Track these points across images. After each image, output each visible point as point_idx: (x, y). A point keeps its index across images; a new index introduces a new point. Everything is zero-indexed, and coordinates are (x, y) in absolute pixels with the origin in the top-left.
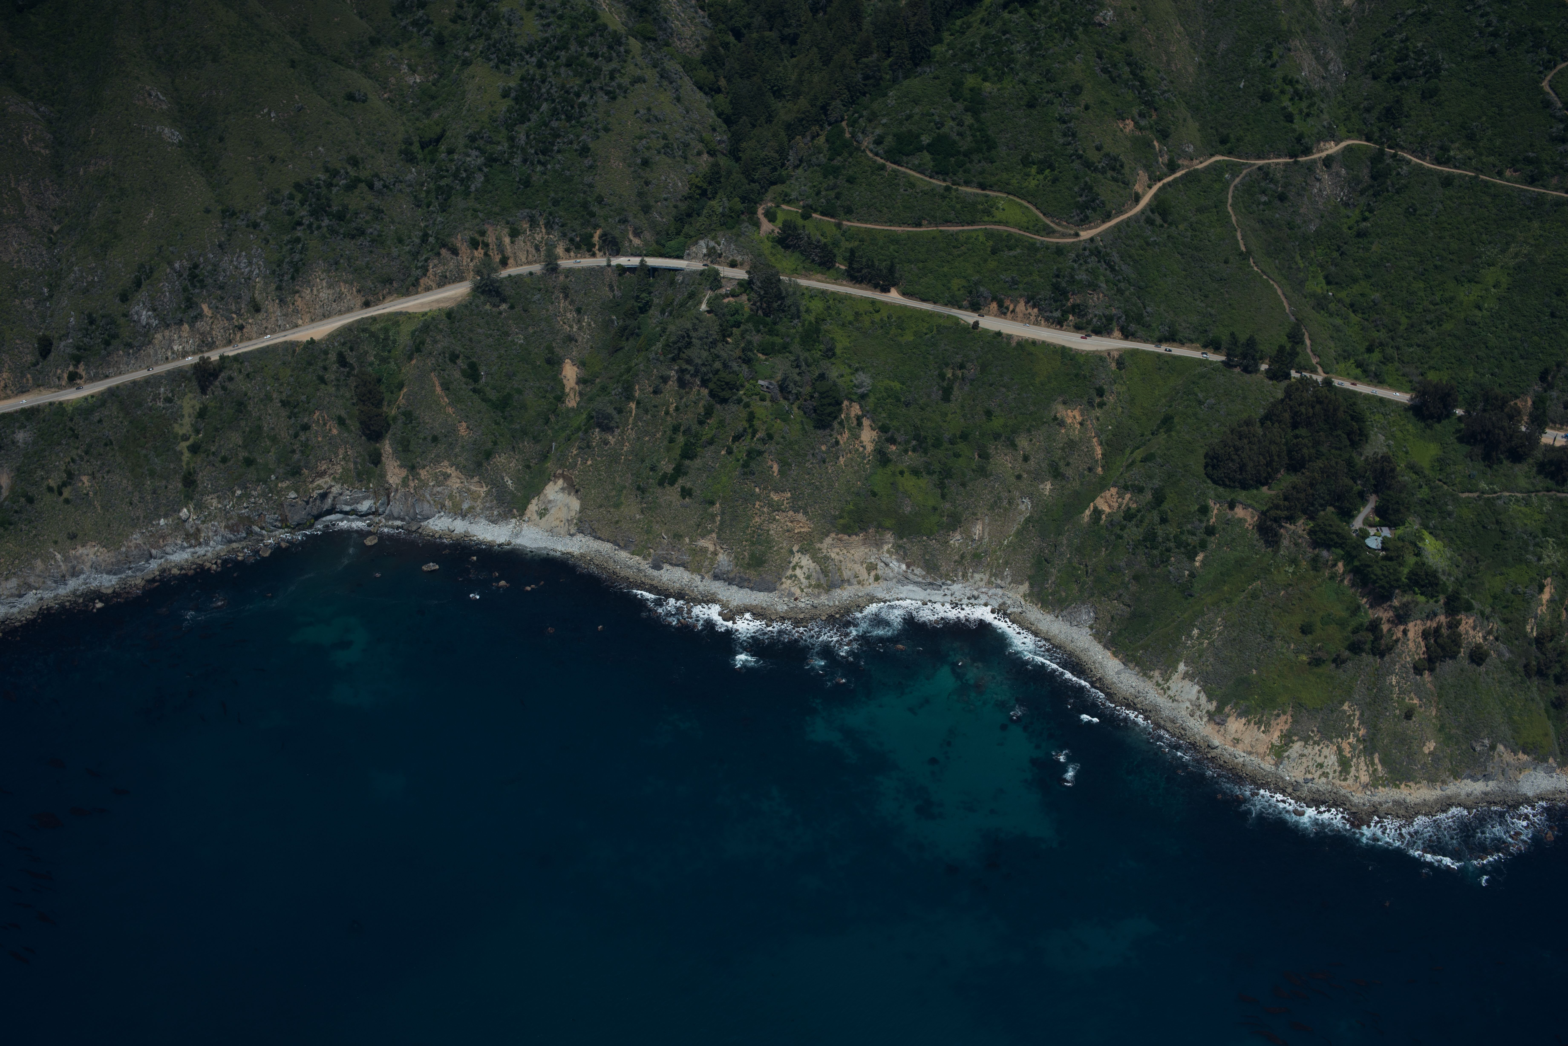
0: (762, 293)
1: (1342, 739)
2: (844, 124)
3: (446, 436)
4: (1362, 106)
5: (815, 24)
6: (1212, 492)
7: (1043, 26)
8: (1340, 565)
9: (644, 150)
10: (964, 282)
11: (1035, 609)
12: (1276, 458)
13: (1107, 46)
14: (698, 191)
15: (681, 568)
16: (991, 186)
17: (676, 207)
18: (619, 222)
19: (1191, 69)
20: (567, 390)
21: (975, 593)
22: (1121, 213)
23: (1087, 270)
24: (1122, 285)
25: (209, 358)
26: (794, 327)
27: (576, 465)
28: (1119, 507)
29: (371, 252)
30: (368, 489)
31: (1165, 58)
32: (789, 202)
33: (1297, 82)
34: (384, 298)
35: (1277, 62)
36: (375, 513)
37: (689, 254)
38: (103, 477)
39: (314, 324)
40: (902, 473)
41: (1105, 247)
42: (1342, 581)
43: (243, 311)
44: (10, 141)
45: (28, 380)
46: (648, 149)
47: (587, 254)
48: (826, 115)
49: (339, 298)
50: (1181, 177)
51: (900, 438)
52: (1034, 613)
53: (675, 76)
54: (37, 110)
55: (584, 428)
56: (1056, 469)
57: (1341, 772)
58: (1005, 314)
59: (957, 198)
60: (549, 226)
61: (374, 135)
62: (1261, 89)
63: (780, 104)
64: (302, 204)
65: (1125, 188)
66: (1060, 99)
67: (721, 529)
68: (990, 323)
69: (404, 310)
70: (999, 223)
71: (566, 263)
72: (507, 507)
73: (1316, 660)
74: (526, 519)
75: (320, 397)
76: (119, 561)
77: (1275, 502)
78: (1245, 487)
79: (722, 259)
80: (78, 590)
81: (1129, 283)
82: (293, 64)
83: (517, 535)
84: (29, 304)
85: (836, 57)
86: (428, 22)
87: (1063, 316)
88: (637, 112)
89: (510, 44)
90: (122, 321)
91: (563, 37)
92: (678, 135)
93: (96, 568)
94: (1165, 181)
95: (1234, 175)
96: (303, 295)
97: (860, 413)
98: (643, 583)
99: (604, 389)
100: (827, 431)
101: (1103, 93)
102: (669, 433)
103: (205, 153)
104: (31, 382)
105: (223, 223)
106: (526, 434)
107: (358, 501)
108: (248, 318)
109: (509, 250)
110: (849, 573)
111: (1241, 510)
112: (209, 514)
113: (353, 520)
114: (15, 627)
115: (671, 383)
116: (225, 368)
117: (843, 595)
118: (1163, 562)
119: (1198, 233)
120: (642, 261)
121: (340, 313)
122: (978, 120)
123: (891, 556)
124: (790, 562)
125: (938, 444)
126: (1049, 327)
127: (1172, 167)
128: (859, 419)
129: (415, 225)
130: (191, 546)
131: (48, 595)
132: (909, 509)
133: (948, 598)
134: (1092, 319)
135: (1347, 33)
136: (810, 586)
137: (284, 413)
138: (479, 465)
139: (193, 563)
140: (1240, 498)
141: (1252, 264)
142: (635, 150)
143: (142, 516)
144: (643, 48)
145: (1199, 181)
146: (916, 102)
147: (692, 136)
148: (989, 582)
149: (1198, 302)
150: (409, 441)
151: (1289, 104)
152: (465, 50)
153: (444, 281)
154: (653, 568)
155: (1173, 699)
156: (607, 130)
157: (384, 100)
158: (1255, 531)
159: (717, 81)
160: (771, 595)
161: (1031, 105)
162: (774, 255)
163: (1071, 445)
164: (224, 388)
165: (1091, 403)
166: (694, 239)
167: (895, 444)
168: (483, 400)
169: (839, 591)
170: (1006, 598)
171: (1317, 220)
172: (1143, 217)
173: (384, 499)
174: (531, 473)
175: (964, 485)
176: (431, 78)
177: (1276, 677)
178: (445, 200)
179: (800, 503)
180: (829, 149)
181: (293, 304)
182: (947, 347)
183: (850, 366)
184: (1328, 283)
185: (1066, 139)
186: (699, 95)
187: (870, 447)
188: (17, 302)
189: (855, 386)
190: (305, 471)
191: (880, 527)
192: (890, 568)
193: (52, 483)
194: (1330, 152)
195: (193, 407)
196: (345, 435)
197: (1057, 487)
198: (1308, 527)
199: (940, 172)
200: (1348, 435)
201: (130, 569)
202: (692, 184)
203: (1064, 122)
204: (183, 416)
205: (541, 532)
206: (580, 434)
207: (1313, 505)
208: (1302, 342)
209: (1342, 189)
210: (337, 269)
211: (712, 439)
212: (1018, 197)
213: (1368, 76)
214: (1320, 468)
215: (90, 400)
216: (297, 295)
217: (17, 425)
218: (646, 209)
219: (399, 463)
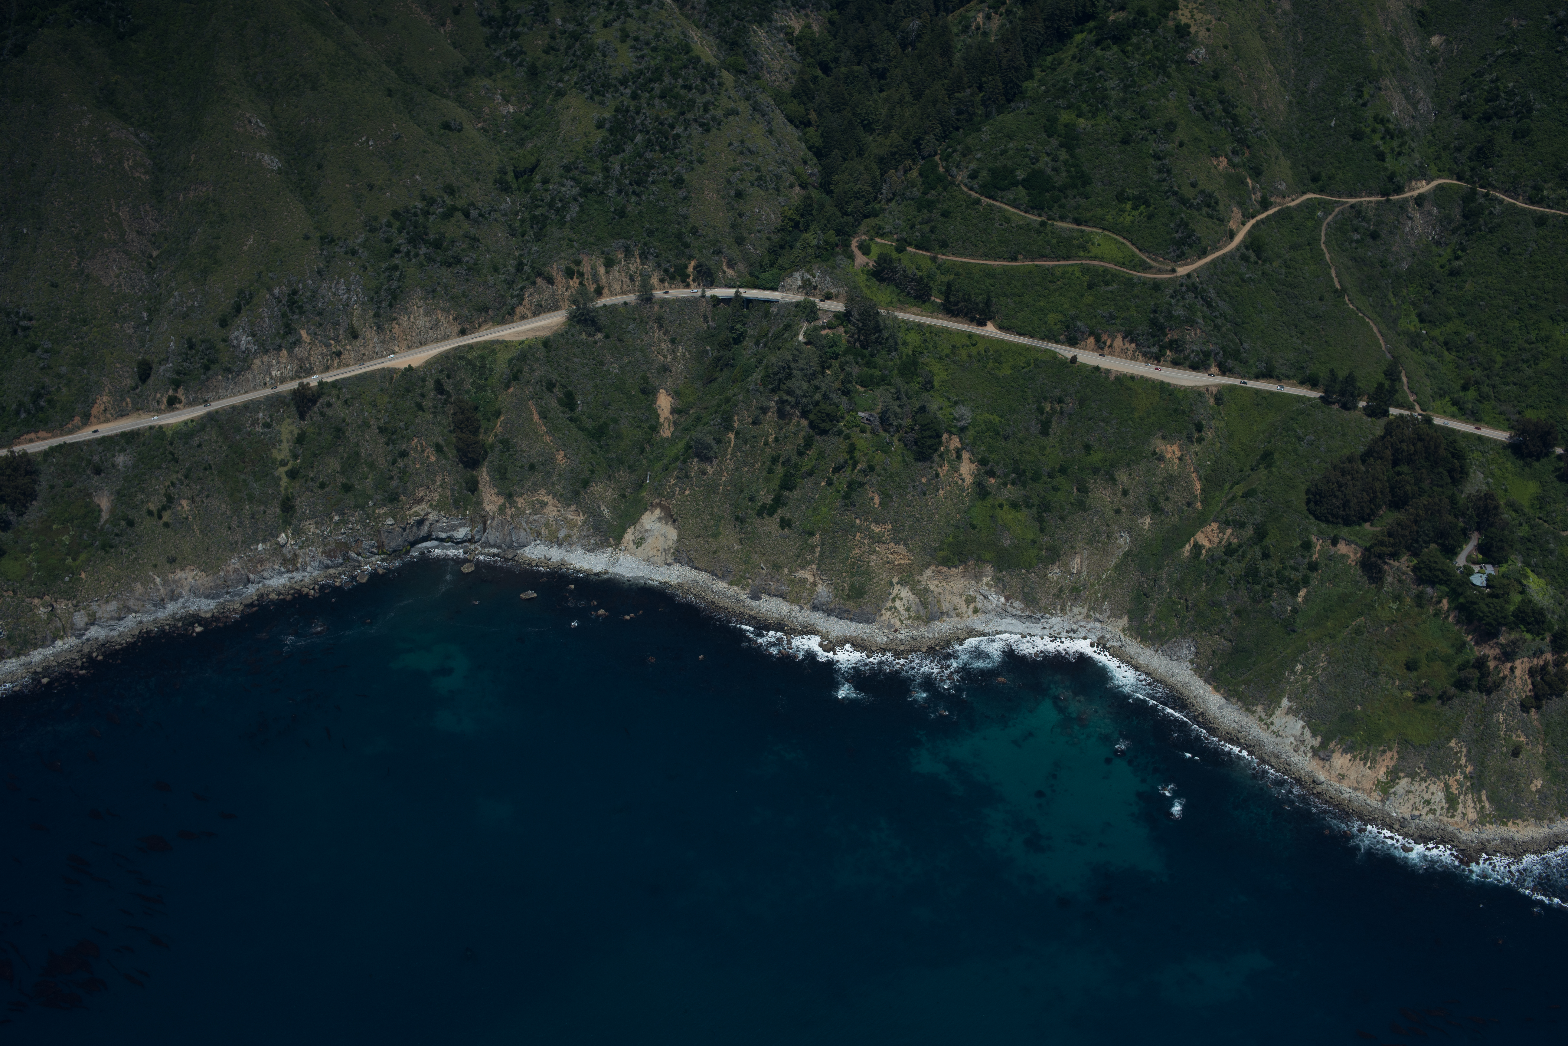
0: (860, 325)
1: (1449, 776)
2: (937, 158)
3: (543, 464)
4: (1452, 146)
5: (906, 59)
6: (1315, 528)
7: (1136, 63)
8: (1445, 602)
9: (738, 182)
10: (1060, 317)
11: (1134, 643)
12: (1379, 494)
13: (1199, 83)
14: (791, 224)
15: (780, 599)
16: (1086, 222)
17: (769, 239)
18: (713, 253)
19: (1281, 108)
20: (662, 420)
21: (1074, 627)
22: (1217, 249)
23: (1184, 306)
24: (1219, 321)
25: (308, 384)
26: (892, 360)
27: (674, 494)
28: (1220, 542)
29: (467, 280)
30: (464, 516)
31: (1256, 96)
32: (882, 236)
33: (1388, 121)
34: (480, 326)
35: (1368, 101)
36: (471, 540)
37: (783, 286)
38: (202, 501)
39: (411, 352)
40: (1001, 506)
41: (1201, 283)
42: (1446, 618)
43: (340, 337)
44: (111, 166)
45: (127, 404)
46: (742, 181)
47: (681, 285)
48: (919, 149)
49: (436, 325)
50: (1274, 215)
51: (999, 471)
52: (1134, 647)
53: (767, 109)
54: (137, 136)
55: (682, 458)
56: (1156, 504)
57: (1448, 809)
58: (1102, 349)
59: (1053, 233)
60: (644, 256)
61: (469, 164)
62: (1353, 128)
63: (871, 138)
64: (400, 232)
65: (1220, 225)
66: (1155, 136)
67: (821, 560)
68: (1088, 357)
69: (501, 339)
70: (1095, 258)
71: (660, 294)
72: (603, 536)
73: (1422, 696)
74: (623, 548)
75: (418, 424)
76: (217, 586)
77: (1380, 538)
78: (1347, 523)
79: (817, 291)
80: (177, 614)
81: (1226, 319)
82: (390, 93)
83: (614, 564)
84: (129, 328)
85: (927, 92)
86: (522, 52)
87: (1160, 351)
88: (730, 144)
89: (604, 75)
90: (221, 346)
91: (656, 69)
92: (771, 168)
93: (195, 592)
94: (1259, 217)
95: (1326, 213)
96: (401, 322)
97: (959, 446)
98: (742, 613)
99: (698, 419)
100: (928, 464)
101: (1197, 130)
102: (768, 464)
103: (304, 180)
104: (130, 405)
105: (322, 250)
106: (622, 463)
107: (454, 528)
108: (346, 345)
109: (604, 280)
110: (948, 605)
111: (1344, 546)
112: (307, 540)
113: (449, 548)
114: (116, 650)
115: (770, 414)
116: (323, 394)
117: (942, 627)
118: (1265, 597)
119: (1292, 270)
120: (737, 292)
121: (437, 340)
122: (1072, 156)
123: (990, 589)
124: (890, 594)
125: (1036, 478)
126: (1146, 362)
127: (1265, 204)
128: (958, 452)
129: (509, 254)
130: (288, 571)
131: (147, 618)
132: (1008, 542)
133: (1047, 631)
134: (1189, 355)
135: (1435, 73)
136: (910, 618)
137: (382, 439)
138: (577, 493)
139: (291, 588)
140: (1342, 534)
141: (1347, 302)
142: (729, 182)
143: (240, 540)
144: (735, 81)
145: (1292, 218)
146: (1010, 137)
147: (785, 168)
148: (1088, 616)
149: (1294, 339)
150: (506, 469)
151: (1381, 142)
152: (558, 81)
153: (539, 310)
154: (751, 598)
155: (1277, 735)
156: (701, 161)
157: (478, 130)
158: (1358, 567)
159: (808, 114)
160: (870, 626)
161: (1125, 142)
162: (869, 288)
163: (1170, 480)
164: (322, 414)
165: (1189, 438)
166: (789, 271)
167: (994, 477)
168: (580, 429)
169: (938, 623)
170: (1105, 632)
171: (1409, 259)
172: (1238, 254)
173: (480, 526)
174: (626, 502)
175: (1062, 518)
176: (524, 109)
177: (1381, 713)
178: (540, 229)
179: (900, 535)
180: (923, 183)
181: (391, 331)
182: (1045, 381)
183: (949, 399)
184: (1422, 321)
185: (1161, 175)
186: (790, 128)
187: (969, 480)
188: (117, 326)
189: (954, 418)
190: (403, 498)
191: (980, 560)
192: (989, 601)
193: (151, 506)
194: (1421, 191)
195: (291, 432)
196: (443, 462)
197: (1156, 521)
198: (1411, 564)
199: (1036, 207)
200: (1449, 472)
201: (228, 593)
202: (785, 217)
203: (1159, 159)
204: (281, 441)
205: (637, 561)
206: (679, 463)
207: (1417, 541)
208: (1400, 380)
209: (1434, 228)
210: (434, 297)
211: (812, 470)
212: (1114, 233)
213: (1458, 115)
214: (1424, 505)
215: (190, 424)
216: (395, 322)
217: (117, 448)
218: (740, 241)
219: (496, 491)
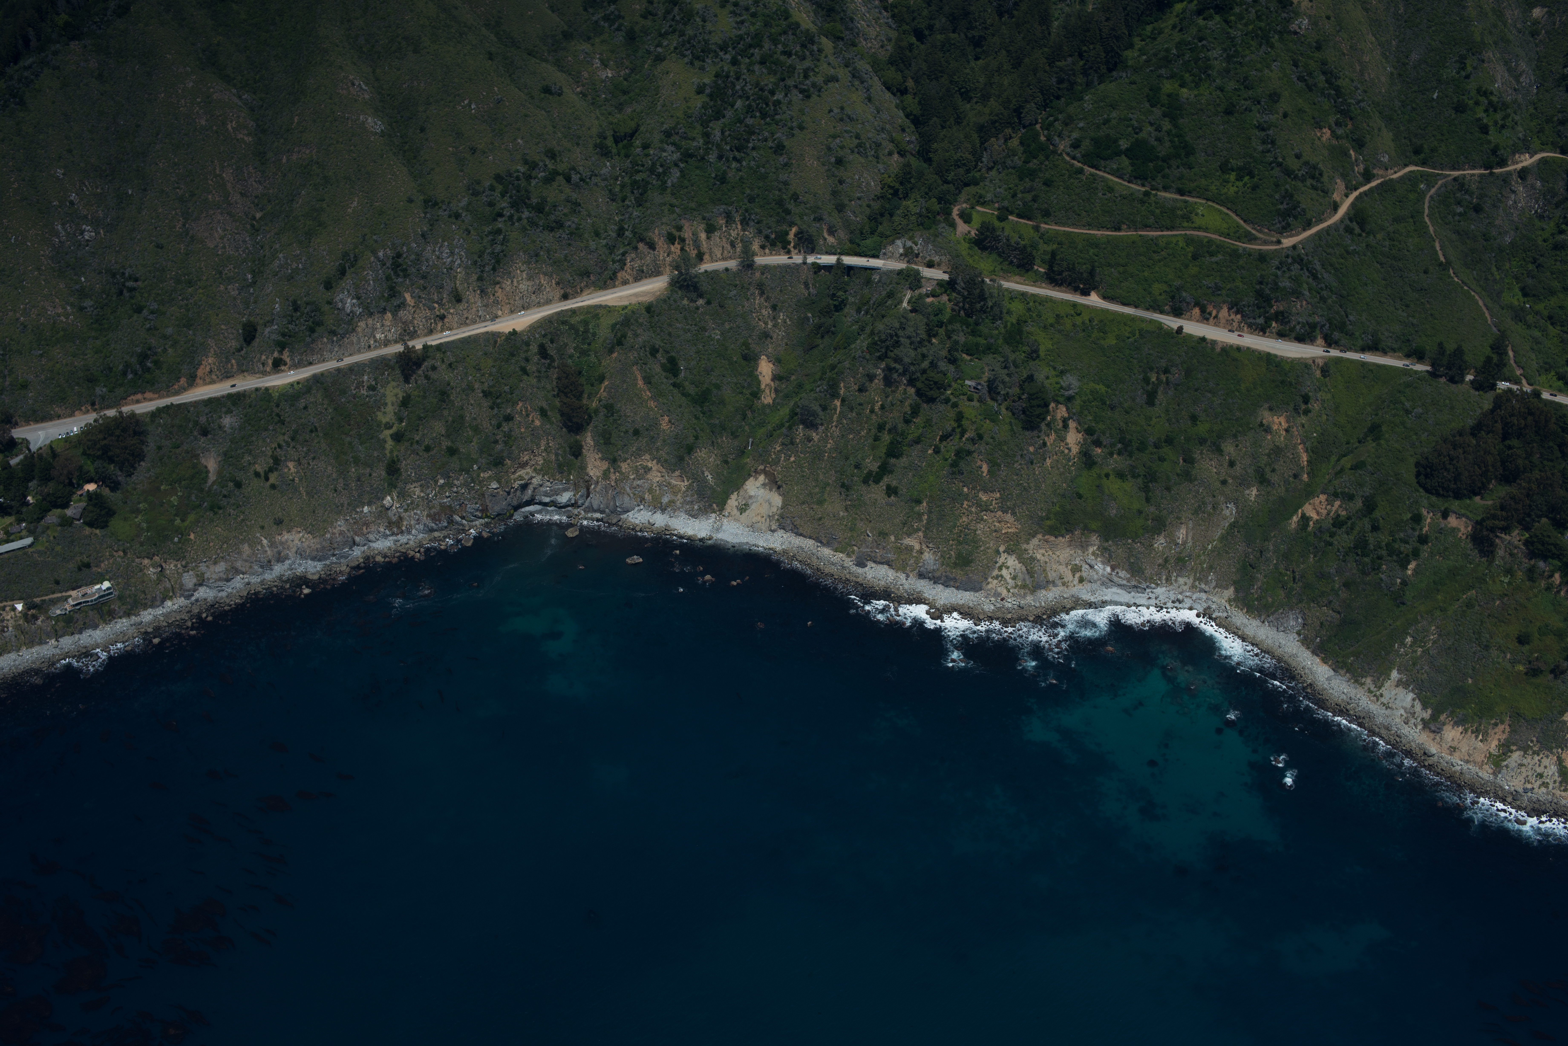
0: (966, 293)
1: (1562, 750)
2: (1038, 126)
3: (647, 430)
4: (1556, 119)
5: (1004, 27)
6: (1425, 501)
7: (1239, 33)
8: (1557, 576)
9: (838, 149)
10: (1165, 287)
11: (1241, 614)
12: (1490, 468)
13: (1302, 54)
14: (891, 191)
15: (886, 566)
16: (1190, 192)
17: (869, 206)
18: (814, 220)
19: (1383, 79)
20: (763, 387)
21: (1180, 597)
22: (1321, 221)
23: (1290, 277)
24: (1325, 293)
25: (414, 347)
26: (997, 328)
27: (779, 461)
28: (1328, 514)
29: (570, 245)
30: (568, 480)
31: (1358, 68)
32: (983, 204)
33: (1491, 93)
34: (581, 291)
35: (1471, 73)
36: (575, 505)
37: (885, 254)
38: (309, 464)
39: (514, 316)
40: (1107, 476)
41: (1307, 255)
42: (1558, 592)
43: (444, 301)
44: (215, 128)
45: (232, 365)
46: (842, 147)
47: (782, 251)
48: (1020, 118)
49: (538, 290)
50: (1377, 187)
51: (1105, 441)
52: (1240, 618)
53: (866, 76)
54: (240, 97)
55: (787, 424)
56: (1262, 475)
57: (1561, 782)
58: (1207, 319)
59: (1156, 203)
60: (745, 222)
61: (569, 128)
62: (1455, 100)
63: (968, 106)
64: (503, 196)
65: (1324, 197)
66: (1259, 106)
67: (927, 528)
68: (1194, 328)
69: (603, 304)
70: (1199, 228)
71: (761, 260)
72: (707, 502)
73: (1534, 670)
74: (727, 514)
75: (523, 388)
76: (323, 548)
77: (1492, 512)
78: (1458, 496)
79: (919, 259)
80: (284, 575)
81: (1331, 291)
82: (491, 56)
83: (718, 530)
84: (234, 290)
85: (1027, 60)
86: (620, 17)
87: (1266, 322)
88: (831, 111)
89: (704, 40)
90: (326, 308)
91: (756, 35)
92: (870, 135)
93: (301, 554)
94: (1362, 190)
95: (1429, 186)
96: (504, 286)
97: (1066, 415)
98: (848, 580)
99: (800, 386)
100: (1035, 433)
101: (1300, 101)
102: (874, 431)
103: (406, 143)
104: (235, 367)
105: (425, 213)
106: (724, 429)
107: (557, 493)
108: (449, 308)
109: (705, 246)
110: (1054, 574)
111: (1454, 519)
112: (412, 503)
113: (551, 512)
114: (225, 611)
115: (876, 381)
116: (428, 357)
117: (1048, 596)
118: (1374, 569)
119: (1396, 243)
120: (838, 259)
121: (539, 305)
122: (1176, 126)
123: (1096, 559)
124: (996, 562)
125: (1142, 448)
126: (1251, 333)
127: (1368, 177)
128: (1065, 421)
129: (610, 219)
130: (393, 534)
131: (254, 580)
132: (1114, 511)
133: (1153, 602)
134: (1295, 327)
135: (1537, 45)
136: (1016, 586)
137: (486, 403)
138: (681, 459)
139: (396, 551)
140: (1453, 507)
141: (1452, 275)
142: (829, 149)
143: (346, 503)
144: (835, 48)
145: (1395, 191)
146: (1113, 107)
147: (884, 136)
148: (1193, 587)
149: (1400, 312)
150: (610, 434)
151: (1484, 115)
152: (657, 46)
153: (641, 275)
154: (857, 565)
155: (1387, 707)
156: (801, 128)
157: (578, 94)
158: (1468, 540)
159: (905, 81)
160: (977, 594)
161: (1229, 112)
162: (972, 256)
163: (1277, 451)
164: (427, 377)
165: (1296, 410)
166: (891, 238)
167: (1100, 447)
168: (683, 394)
169: (1044, 592)
170: (1210, 603)
171: (1512, 232)
172: (1343, 226)
173: (583, 491)
174: (729, 468)
175: (1168, 489)
176: (622, 73)
177: (1492, 686)
178: (641, 194)
179: (1008, 504)
180: (1025, 152)
181: (494, 295)
182: (1151, 352)
183: (1055, 368)
184: (1525, 295)
185: (1265, 146)
186: (888, 95)
187: (1075, 450)
188: (222, 287)
189: (1062, 388)
190: (508, 462)
191: (1086, 529)
192: (1095, 570)
193: (258, 468)
194: (1525, 164)
195: (396, 395)
196: (548, 426)
197: (1263, 493)
198: (1523, 538)
199: (1139, 176)
200: (1559, 446)
201: (334, 555)
202: (885, 184)
203: (1263, 130)
204: (386, 404)
205: (741, 528)
206: (784, 430)
207: (1529, 515)
208: (1506, 354)
209: (1537, 202)
210: (537, 261)
211: (919, 438)
212: (1217, 203)
213: (1561, 88)
214: (1537, 479)
215: (296, 386)
216: (498, 286)
217: (224, 410)
218: (840, 208)
219: (600, 455)
